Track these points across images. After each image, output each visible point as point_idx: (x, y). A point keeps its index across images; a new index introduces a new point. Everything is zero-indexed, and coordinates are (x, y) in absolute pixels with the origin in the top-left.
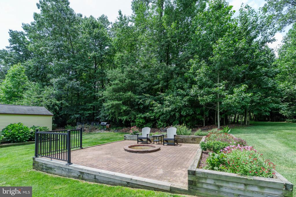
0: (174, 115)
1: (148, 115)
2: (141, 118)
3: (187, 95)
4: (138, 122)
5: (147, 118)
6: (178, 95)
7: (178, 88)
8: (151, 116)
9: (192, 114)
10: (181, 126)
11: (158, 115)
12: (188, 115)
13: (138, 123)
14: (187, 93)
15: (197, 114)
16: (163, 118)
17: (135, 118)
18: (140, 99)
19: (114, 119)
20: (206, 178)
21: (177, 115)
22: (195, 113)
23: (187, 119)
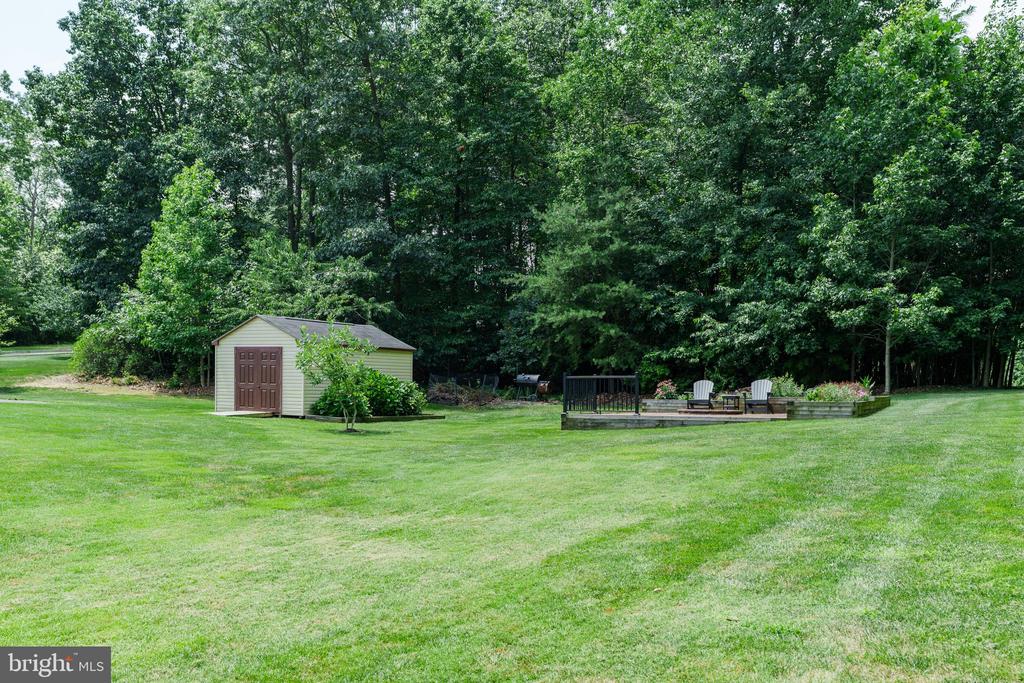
0: (765, 353)
1: (681, 353)
2: (659, 361)
3: (803, 298)
4: (650, 373)
5: (677, 362)
6: (777, 297)
7: (777, 274)
8: (690, 357)
9: (817, 351)
10: (782, 379)
11: (709, 355)
12: (803, 354)
13: (649, 376)
14: (802, 293)
15: (831, 351)
16: (729, 361)
17: (638, 361)
18: (654, 302)
19: (557, 365)
20: (802, 406)
21: (773, 353)
22: (825, 349)
23: (800, 366)
